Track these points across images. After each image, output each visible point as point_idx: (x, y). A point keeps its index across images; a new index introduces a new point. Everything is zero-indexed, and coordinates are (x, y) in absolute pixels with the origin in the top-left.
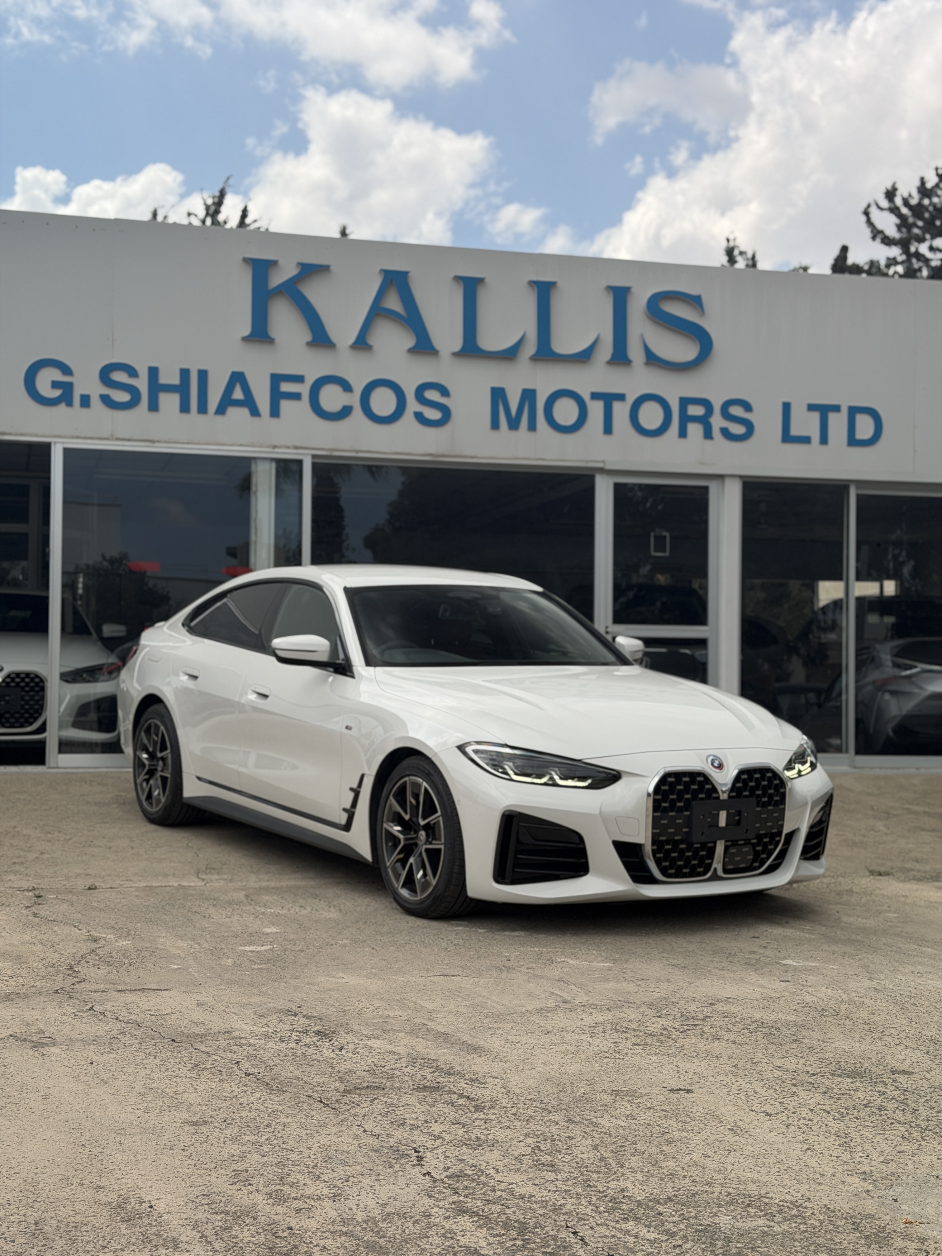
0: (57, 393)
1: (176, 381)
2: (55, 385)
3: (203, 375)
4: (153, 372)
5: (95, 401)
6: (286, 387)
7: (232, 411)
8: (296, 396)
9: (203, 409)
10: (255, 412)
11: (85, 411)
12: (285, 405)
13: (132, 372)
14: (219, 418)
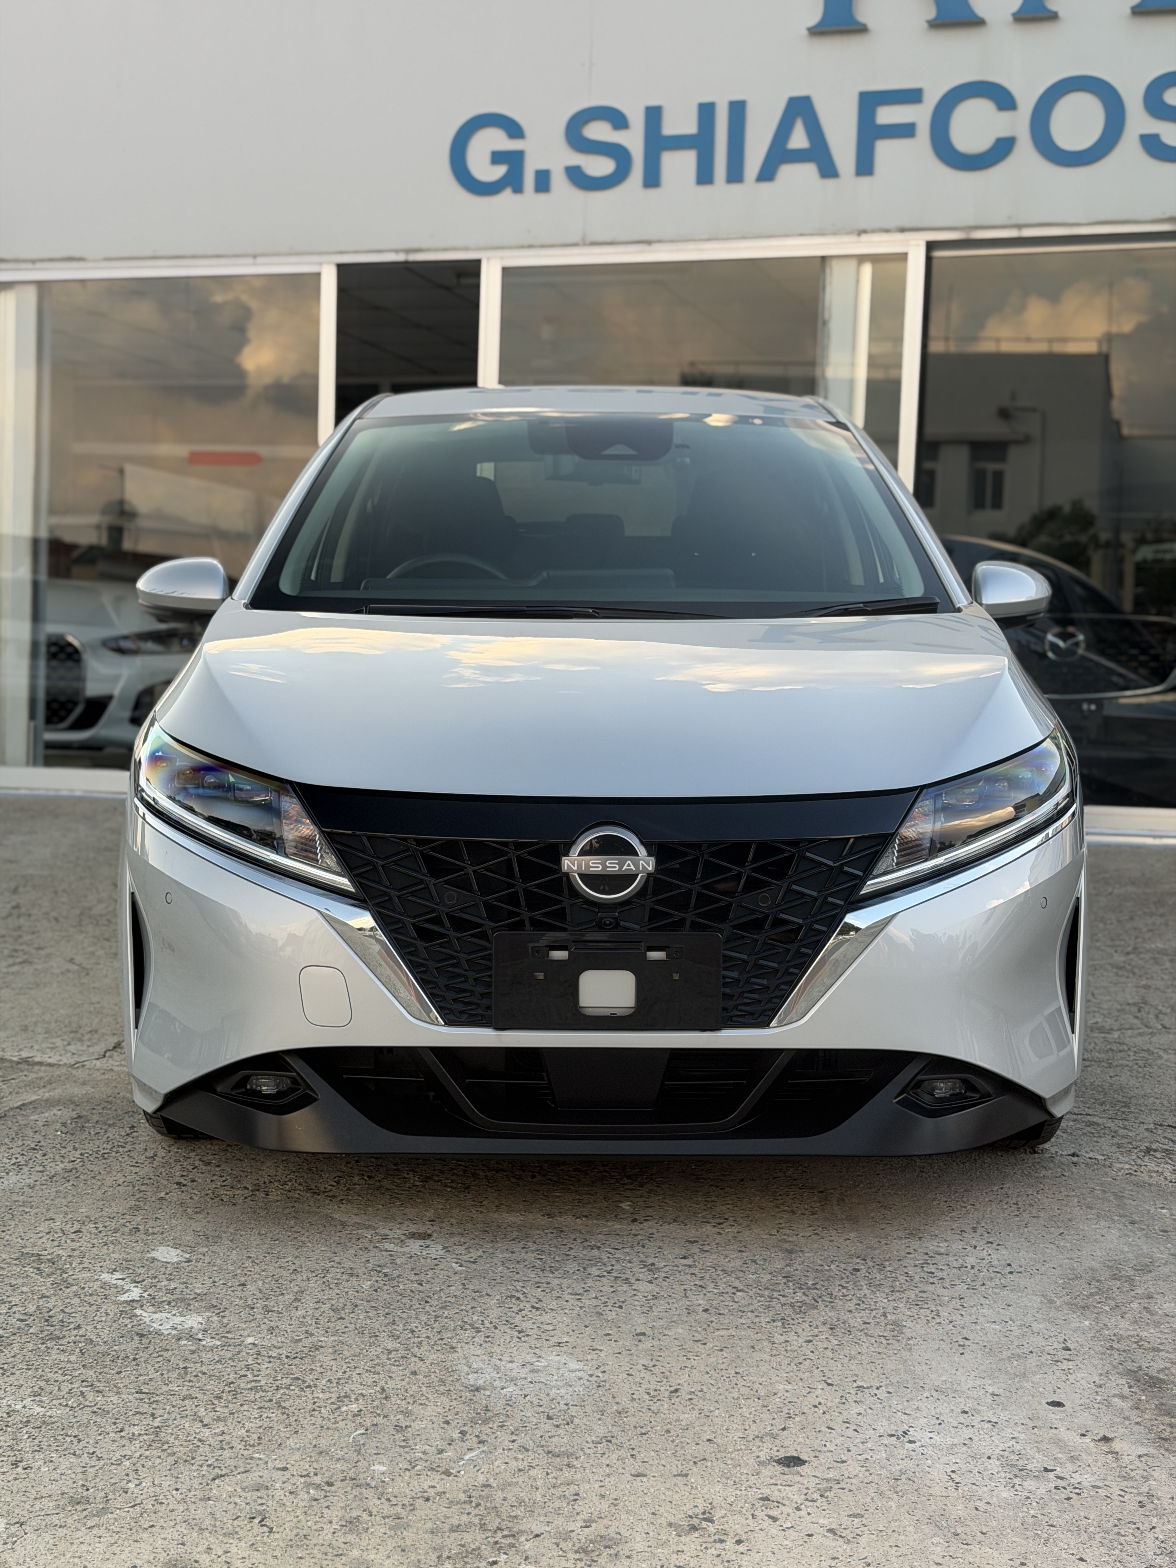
0: (500, 171)
1: (690, 127)
2: (497, 158)
3: (738, 110)
4: (654, 115)
5: (559, 180)
6: (887, 115)
7: (787, 172)
8: (906, 131)
9: (735, 175)
10: (828, 170)
11: (543, 197)
12: (884, 149)
13: (618, 120)
14: (765, 186)
